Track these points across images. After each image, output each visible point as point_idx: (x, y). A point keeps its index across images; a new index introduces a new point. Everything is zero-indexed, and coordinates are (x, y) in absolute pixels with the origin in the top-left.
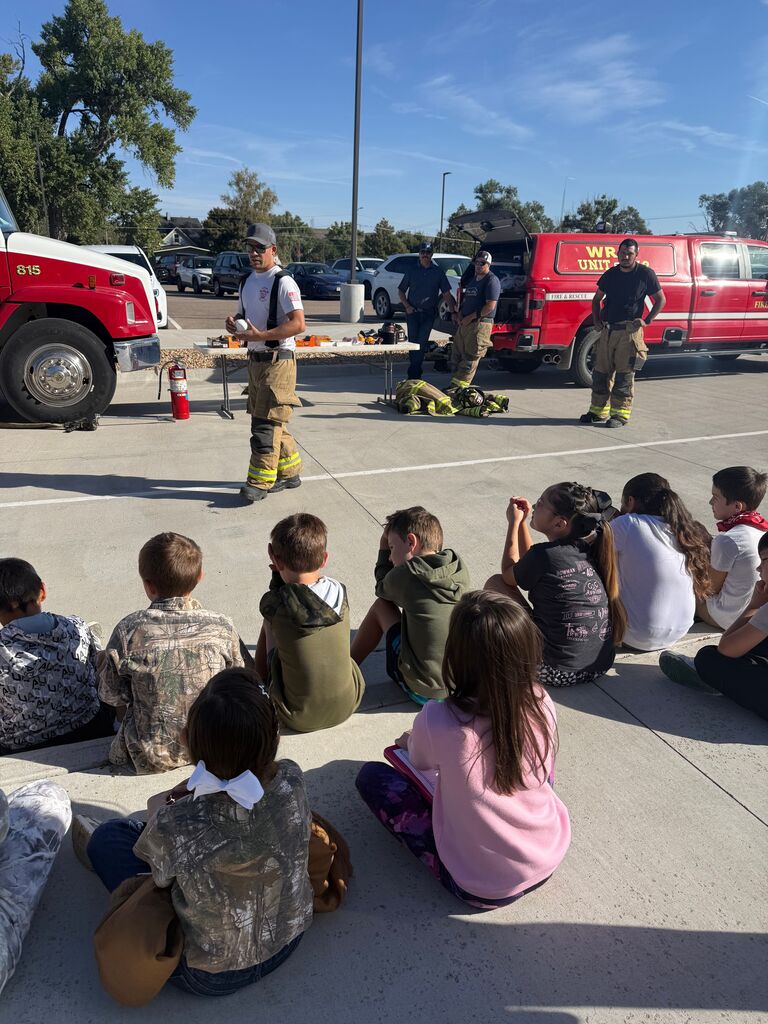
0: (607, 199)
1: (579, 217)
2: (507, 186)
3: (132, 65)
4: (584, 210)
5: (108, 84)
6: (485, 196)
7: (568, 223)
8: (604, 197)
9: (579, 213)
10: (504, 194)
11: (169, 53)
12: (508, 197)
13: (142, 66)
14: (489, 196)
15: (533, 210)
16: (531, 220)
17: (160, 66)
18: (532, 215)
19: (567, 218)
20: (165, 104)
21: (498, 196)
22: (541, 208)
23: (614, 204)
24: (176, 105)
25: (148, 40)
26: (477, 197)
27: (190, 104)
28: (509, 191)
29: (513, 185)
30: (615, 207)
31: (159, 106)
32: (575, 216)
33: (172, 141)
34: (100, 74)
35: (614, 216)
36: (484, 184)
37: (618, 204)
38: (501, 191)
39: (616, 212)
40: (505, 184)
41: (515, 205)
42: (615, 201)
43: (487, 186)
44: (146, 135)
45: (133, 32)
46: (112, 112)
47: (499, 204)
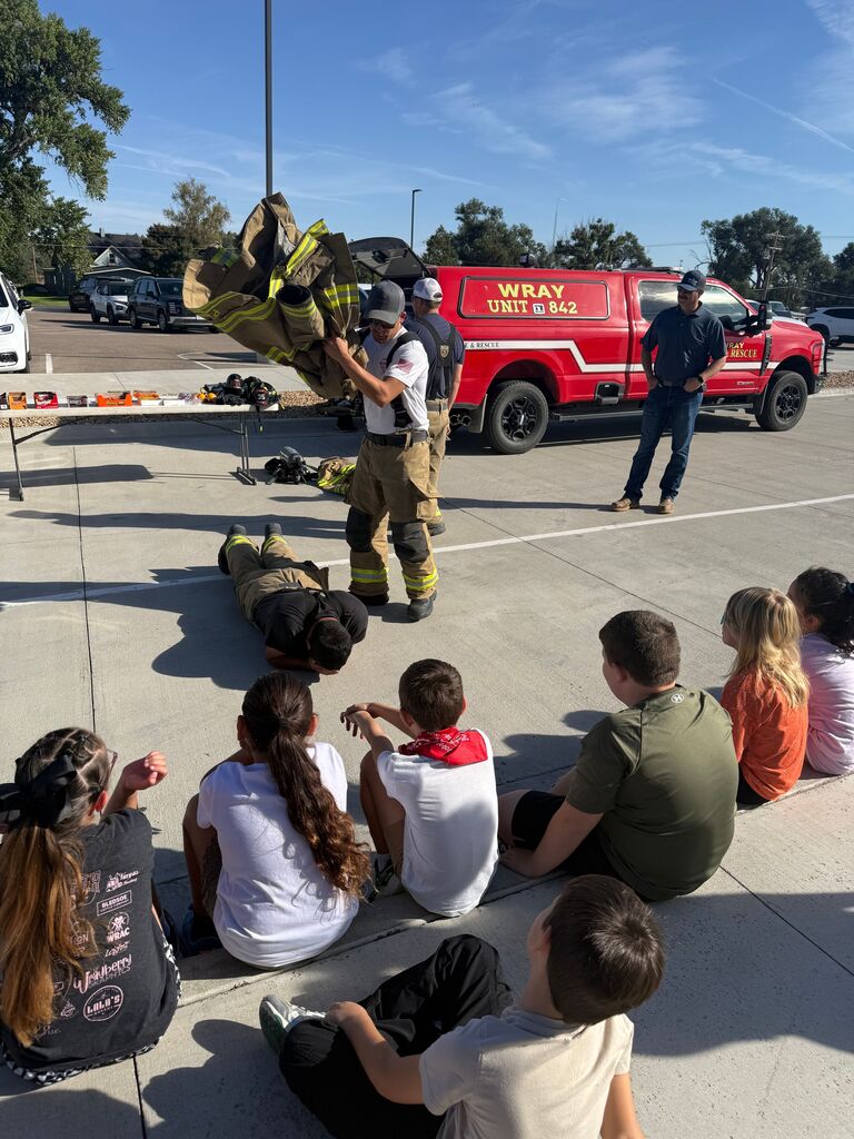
0: (603, 223)
1: (573, 243)
2: (491, 207)
3: (51, 55)
4: (578, 234)
5: (23, 77)
6: (467, 217)
7: (561, 249)
8: (599, 221)
9: (573, 238)
10: (489, 215)
11: (96, 42)
12: (492, 219)
13: (63, 56)
14: (472, 217)
15: (521, 234)
16: (518, 245)
17: (84, 57)
18: (519, 239)
19: (559, 243)
20: (92, 102)
21: (481, 217)
22: (529, 232)
23: (610, 229)
24: (106, 103)
25: (71, 27)
26: (459, 218)
27: (122, 102)
28: (493, 212)
29: (498, 206)
30: (611, 232)
31: (86, 104)
32: (568, 242)
33: (103, 145)
34: (12, 65)
35: (611, 242)
36: (465, 203)
37: (615, 229)
38: (485, 212)
39: (613, 237)
40: (488, 204)
41: (501, 228)
42: (612, 226)
43: (469, 206)
44: (69, 138)
45: (52, 16)
46: (29, 110)
47: (482, 227)
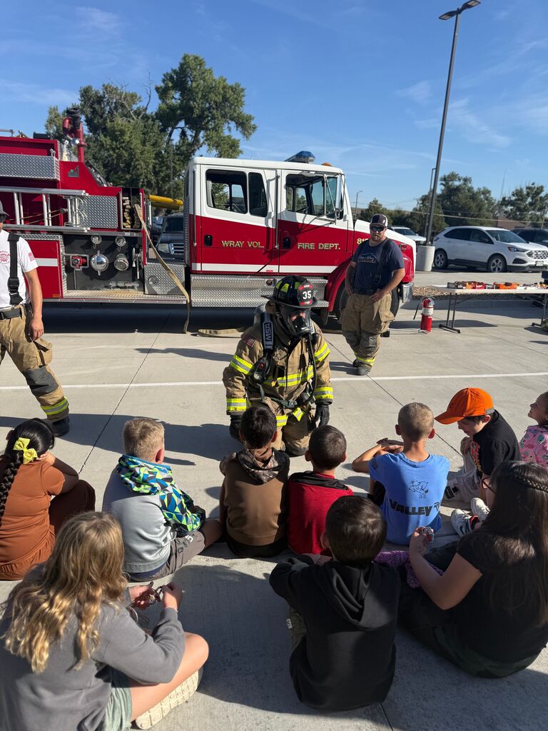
0: (536, 186)
1: (513, 198)
2: (464, 177)
3: (219, 99)
4: (518, 193)
5: (203, 111)
6: (447, 183)
7: (505, 202)
8: (533, 184)
9: (513, 195)
10: (462, 182)
11: (243, 90)
12: (465, 184)
13: (225, 99)
14: (450, 183)
15: (483, 193)
16: (481, 201)
17: (236, 99)
18: (482, 196)
19: (504, 199)
20: (237, 123)
21: (457, 183)
22: (489, 192)
23: (541, 189)
24: (244, 124)
25: (230, 83)
26: (442, 184)
27: (252, 123)
28: (465, 180)
29: (469, 176)
30: (542, 191)
31: (233, 124)
32: (510, 198)
33: (238, 147)
34: (199, 105)
35: (541, 198)
36: (447, 175)
37: (545, 189)
38: (460, 180)
39: (543, 195)
40: (462, 175)
41: (470, 190)
42: (542, 187)
43: (449, 177)
44: (224, 144)
45: (221, 77)
46: (203, 129)
47: (458, 189)
